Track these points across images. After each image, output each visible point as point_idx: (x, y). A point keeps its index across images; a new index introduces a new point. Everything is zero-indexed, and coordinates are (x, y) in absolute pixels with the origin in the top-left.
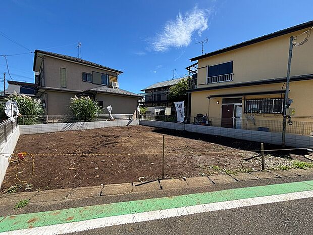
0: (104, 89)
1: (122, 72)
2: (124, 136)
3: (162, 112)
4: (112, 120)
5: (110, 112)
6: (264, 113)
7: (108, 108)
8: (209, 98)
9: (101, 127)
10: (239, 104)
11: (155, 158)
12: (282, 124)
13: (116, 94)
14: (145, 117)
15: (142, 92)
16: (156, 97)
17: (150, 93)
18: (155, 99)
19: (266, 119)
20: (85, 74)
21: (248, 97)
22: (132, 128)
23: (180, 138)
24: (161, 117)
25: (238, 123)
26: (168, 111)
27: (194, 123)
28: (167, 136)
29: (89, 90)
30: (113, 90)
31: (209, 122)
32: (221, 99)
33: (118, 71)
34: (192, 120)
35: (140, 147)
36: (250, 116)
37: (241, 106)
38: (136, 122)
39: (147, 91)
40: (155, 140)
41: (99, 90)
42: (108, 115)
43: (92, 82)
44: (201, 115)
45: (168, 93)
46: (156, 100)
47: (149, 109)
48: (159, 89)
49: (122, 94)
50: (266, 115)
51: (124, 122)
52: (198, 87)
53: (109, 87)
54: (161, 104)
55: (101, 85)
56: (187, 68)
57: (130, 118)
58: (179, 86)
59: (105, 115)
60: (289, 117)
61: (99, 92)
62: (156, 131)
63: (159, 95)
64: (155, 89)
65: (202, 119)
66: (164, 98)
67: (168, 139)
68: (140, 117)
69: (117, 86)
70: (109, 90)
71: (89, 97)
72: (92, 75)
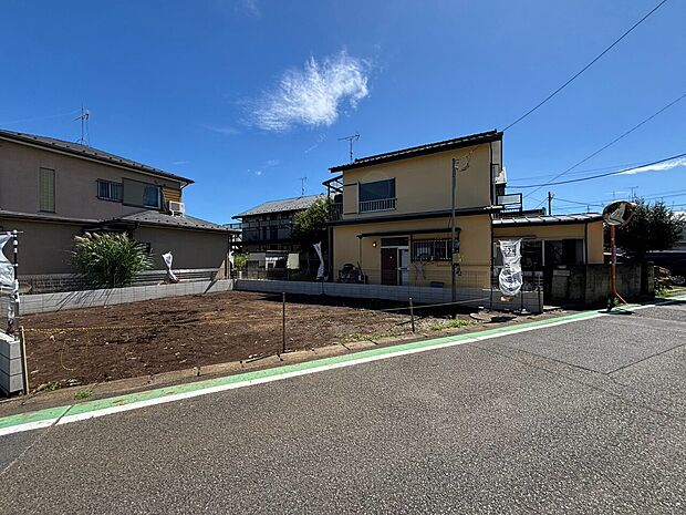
0: (153, 217)
1: (192, 182)
2: (208, 311)
3: (282, 263)
4: (172, 281)
5: (169, 265)
6: (436, 260)
7: (165, 256)
8: (360, 237)
9: (148, 298)
10: (405, 247)
11: (272, 334)
12: (450, 275)
13: (180, 227)
14: (245, 275)
15: (235, 221)
16: (268, 232)
17: (254, 224)
18: (265, 236)
19: (440, 269)
20: (104, 185)
21: (415, 236)
22: (218, 296)
23: (314, 306)
24: (280, 271)
25: (405, 277)
26: (293, 261)
27: (339, 281)
28: (289, 306)
29: (119, 220)
30: (173, 220)
31: (362, 276)
32: (379, 239)
33: (183, 180)
34: (336, 276)
35: (245, 324)
36: (419, 265)
37: (407, 250)
38: (224, 284)
39: (246, 218)
40: (269, 312)
41: (142, 219)
42: (165, 272)
43: (121, 201)
44: (351, 266)
45: (292, 225)
46: (268, 237)
47: (253, 257)
48: (274, 215)
49: (192, 228)
50: (439, 263)
51: (200, 286)
52: (344, 217)
53: (161, 211)
54: (279, 246)
55: (144, 208)
56: (324, 183)
57: (212, 277)
58: (313, 212)
59: (159, 272)
60: (458, 265)
61: (142, 223)
62: (269, 299)
63: (274, 230)
64: (264, 216)
65: (352, 273)
66: (283, 234)
67: (293, 309)
68: (234, 274)
69: (182, 210)
70: (164, 219)
71: (124, 235)
72: (122, 185)
